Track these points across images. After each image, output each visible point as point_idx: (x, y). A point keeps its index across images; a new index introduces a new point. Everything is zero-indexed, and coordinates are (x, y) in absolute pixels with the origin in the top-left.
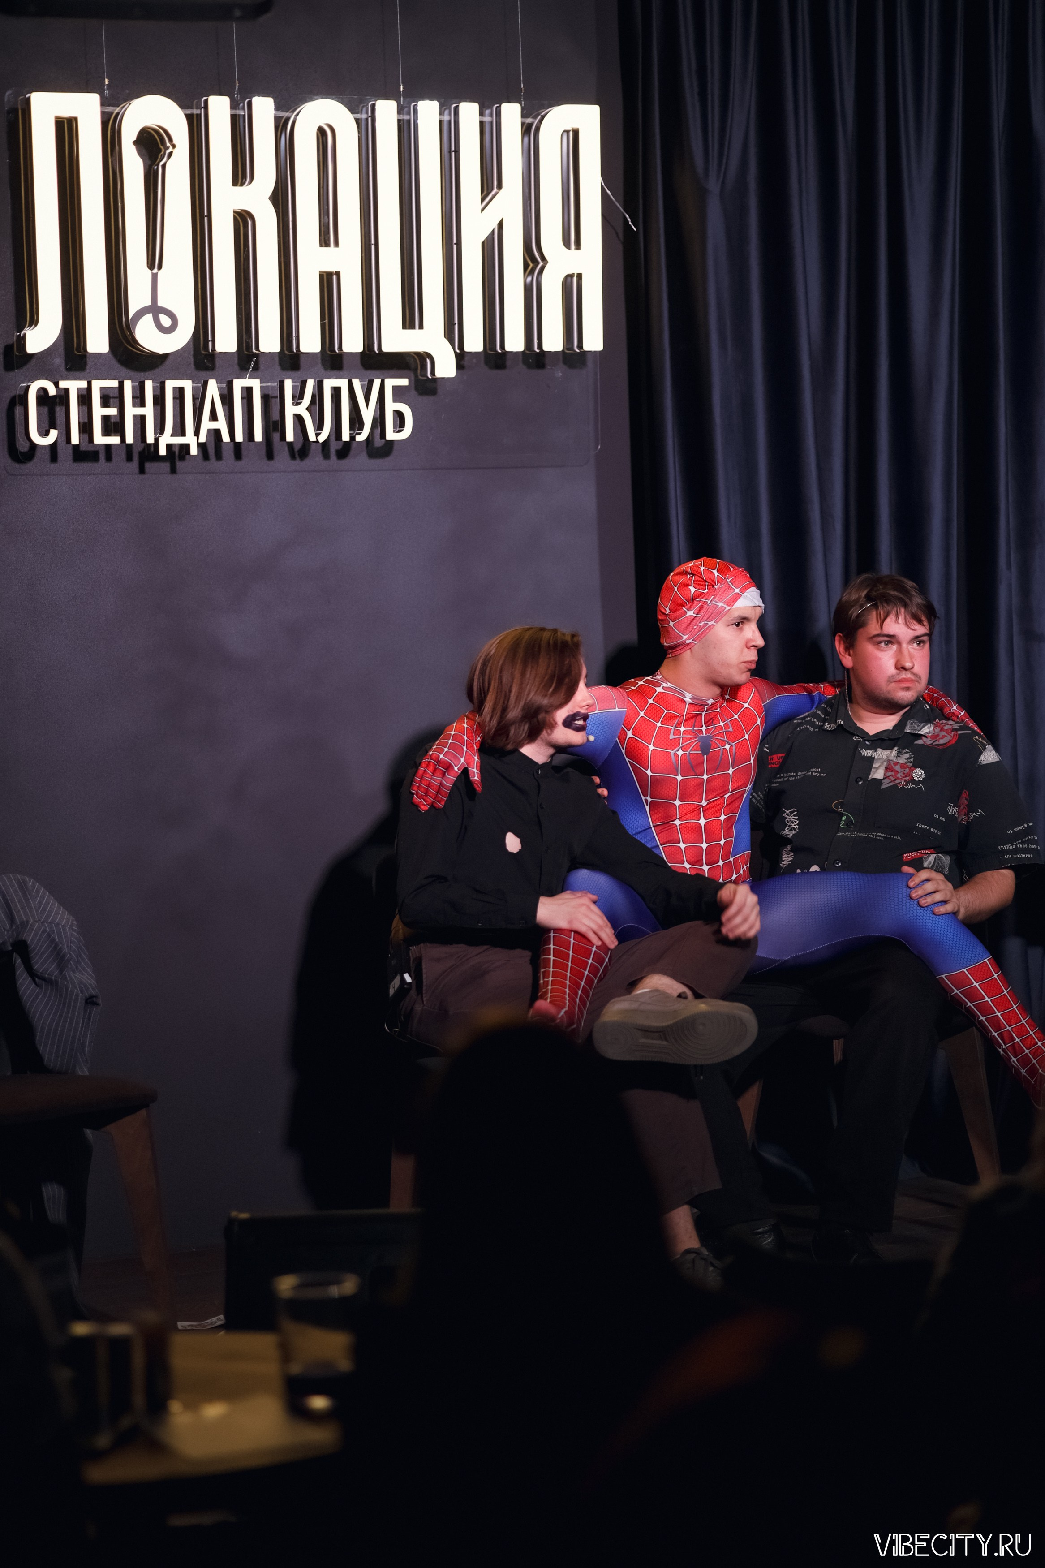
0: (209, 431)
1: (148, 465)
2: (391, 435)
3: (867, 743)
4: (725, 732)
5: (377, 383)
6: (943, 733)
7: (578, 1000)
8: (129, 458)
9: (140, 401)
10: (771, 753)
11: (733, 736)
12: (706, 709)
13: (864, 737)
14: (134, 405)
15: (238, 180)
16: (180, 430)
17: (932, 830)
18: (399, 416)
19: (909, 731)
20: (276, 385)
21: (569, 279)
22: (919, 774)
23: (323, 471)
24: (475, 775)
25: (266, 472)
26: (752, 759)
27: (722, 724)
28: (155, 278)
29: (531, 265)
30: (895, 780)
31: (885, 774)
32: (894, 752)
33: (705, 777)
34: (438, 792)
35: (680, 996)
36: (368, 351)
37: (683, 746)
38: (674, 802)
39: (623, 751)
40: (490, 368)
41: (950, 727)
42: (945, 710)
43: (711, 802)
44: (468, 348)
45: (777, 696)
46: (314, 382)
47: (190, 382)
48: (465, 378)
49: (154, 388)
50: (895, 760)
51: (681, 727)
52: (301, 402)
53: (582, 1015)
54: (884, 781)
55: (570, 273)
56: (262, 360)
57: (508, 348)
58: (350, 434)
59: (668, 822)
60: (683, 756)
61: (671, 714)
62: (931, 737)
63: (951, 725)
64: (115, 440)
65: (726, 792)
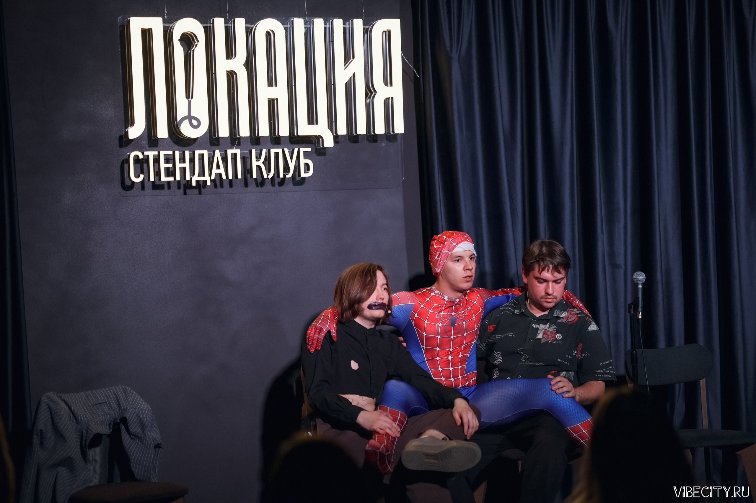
0: (216, 174)
1: (188, 191)
2: (303, 174)
3: (535, 320)
4: (464, 315)
5: (296, 150)
6: (571, 316)
7: (390, 441)
8: (179, 188)
9: (183, 160)
10: (489, 325)
11: (466, 318)
12: (455, 304)
13: (534, 318)
14: (180, 162)
15: (229, 56)
16: (202, 174)
17: (565, 362)
18: (307, 166)
19: (555, 315)
20: (248, 152)
21: (388, 100)
22: (559, 336)
23: (272, 192)
24: (334, 333)
25: (245, 193)
26: (476, 328)
27: (462, 312)
28: (189, 103)
29: (370, 94)
30: (548, 339)
31: (543, 336)
32: (547, 326)
33: (452, 337)
34: (317, 342)
35: (443, 439)
36: (292, 135)
37: (442, 322)
38: (436, 349)
39: (413, 324)
40: (351, 142)
41: (575, 312)
42: (573, 304)
43: (455, 349)
44: (339, 133)
45: (490, 297)
46: (266, 150)
47: (207, 151)
48: (339, 147)
49: (190, 155)
50: (548, 330)
51: (441, 312)
52: (260, 160)
53: (393, 448)
54: (542, 339)
55: (388, 97)
56: (242, 140)
57: (359, 133)
58: (283, 175)
59: (433, 359)
60: (442, 327)
61: (437, 306)
62: (566, 318)
63: (575, 311)
64: (171, 179)
65: (463, 344)
